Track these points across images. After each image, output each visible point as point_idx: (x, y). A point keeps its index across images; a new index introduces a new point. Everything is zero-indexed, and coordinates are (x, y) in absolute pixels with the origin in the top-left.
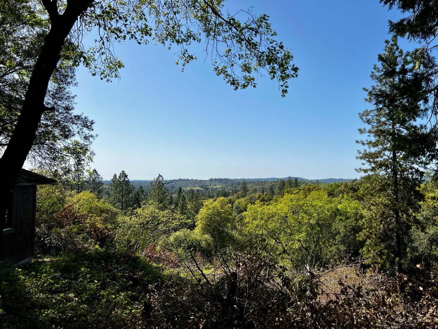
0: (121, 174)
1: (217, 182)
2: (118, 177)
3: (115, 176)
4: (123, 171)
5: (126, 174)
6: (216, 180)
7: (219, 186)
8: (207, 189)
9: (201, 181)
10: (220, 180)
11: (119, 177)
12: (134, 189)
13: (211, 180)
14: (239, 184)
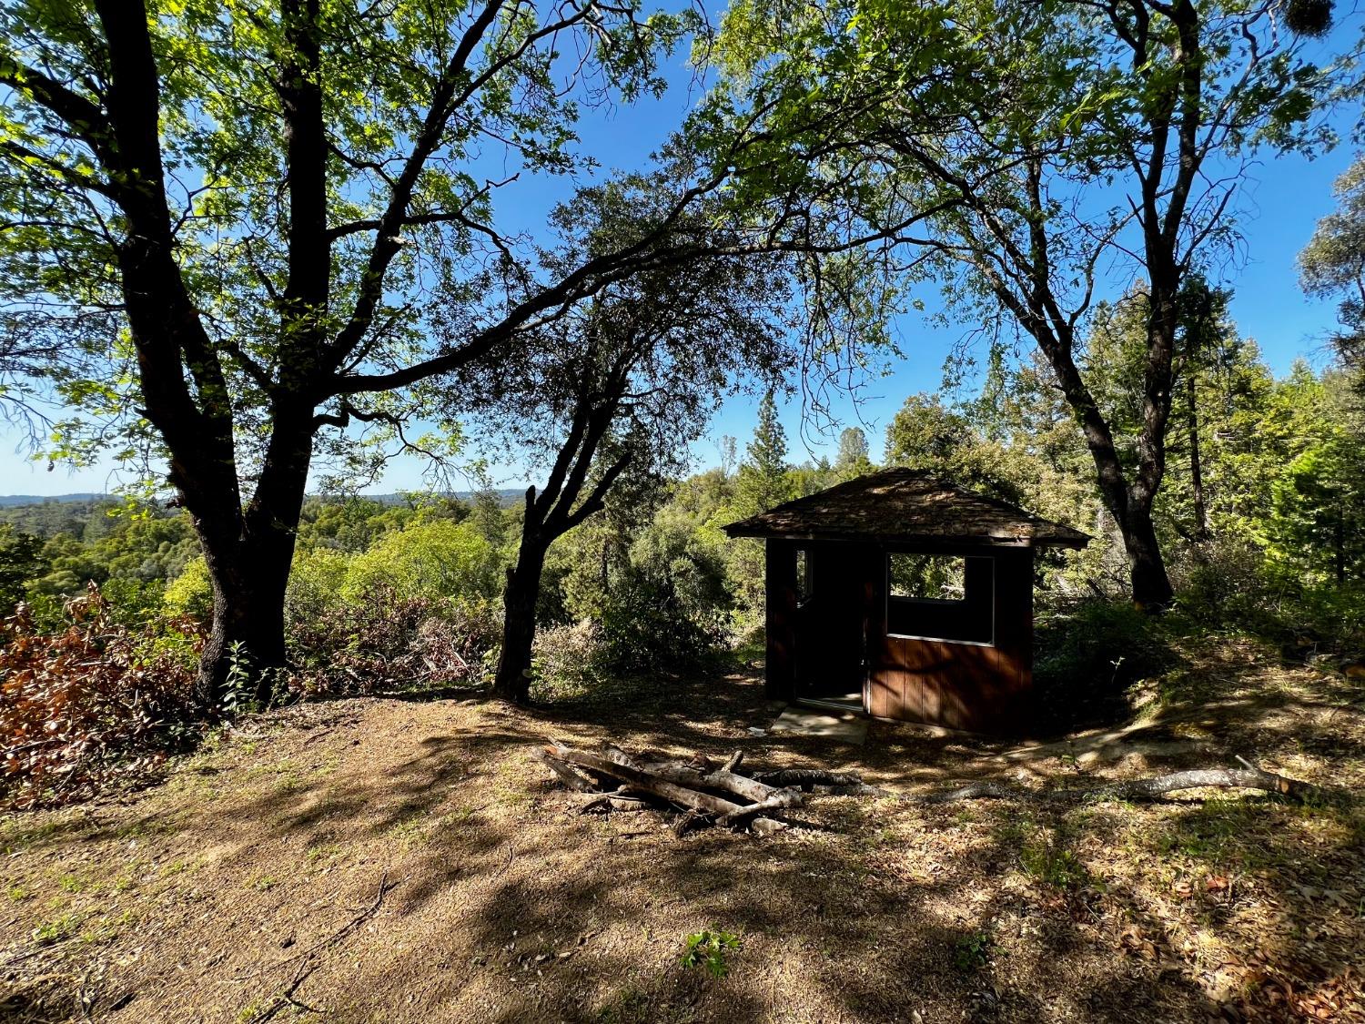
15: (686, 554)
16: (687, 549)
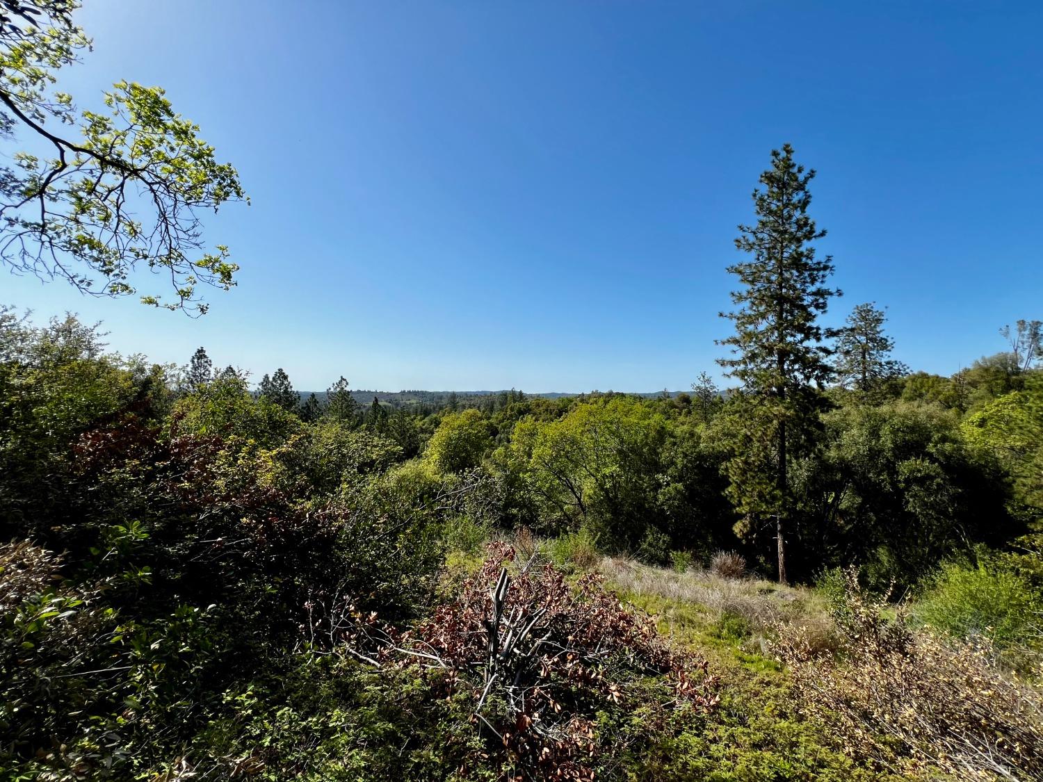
0: (276, 375)
1: (410, 396)
2: (271, 379)
3: (267, 377)
4: (280, 370)
5: (286, 374)
6: (409, 392)
7: (412, 401)
8: (397, 405)
9: (389, 394)
10: (416, 393)
11: (274, 378)
12: (299, 397)
13: (403, 393)
14: (441, 398)
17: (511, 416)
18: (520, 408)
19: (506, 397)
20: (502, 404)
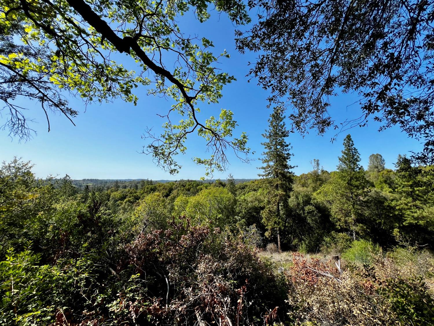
1: (89, 182)
6: (88, 180)
7: (90, 184)
8: (81, 186)
10: (92, 180)
13: (84, 180)
15: (311, 204)
16: (312, 202)
17: (147, 191)
18: (151, 188)
19: (143, 182)
20: (142, 186)
